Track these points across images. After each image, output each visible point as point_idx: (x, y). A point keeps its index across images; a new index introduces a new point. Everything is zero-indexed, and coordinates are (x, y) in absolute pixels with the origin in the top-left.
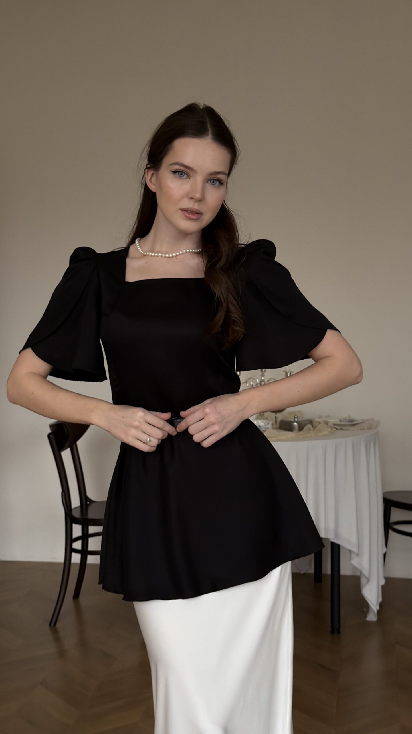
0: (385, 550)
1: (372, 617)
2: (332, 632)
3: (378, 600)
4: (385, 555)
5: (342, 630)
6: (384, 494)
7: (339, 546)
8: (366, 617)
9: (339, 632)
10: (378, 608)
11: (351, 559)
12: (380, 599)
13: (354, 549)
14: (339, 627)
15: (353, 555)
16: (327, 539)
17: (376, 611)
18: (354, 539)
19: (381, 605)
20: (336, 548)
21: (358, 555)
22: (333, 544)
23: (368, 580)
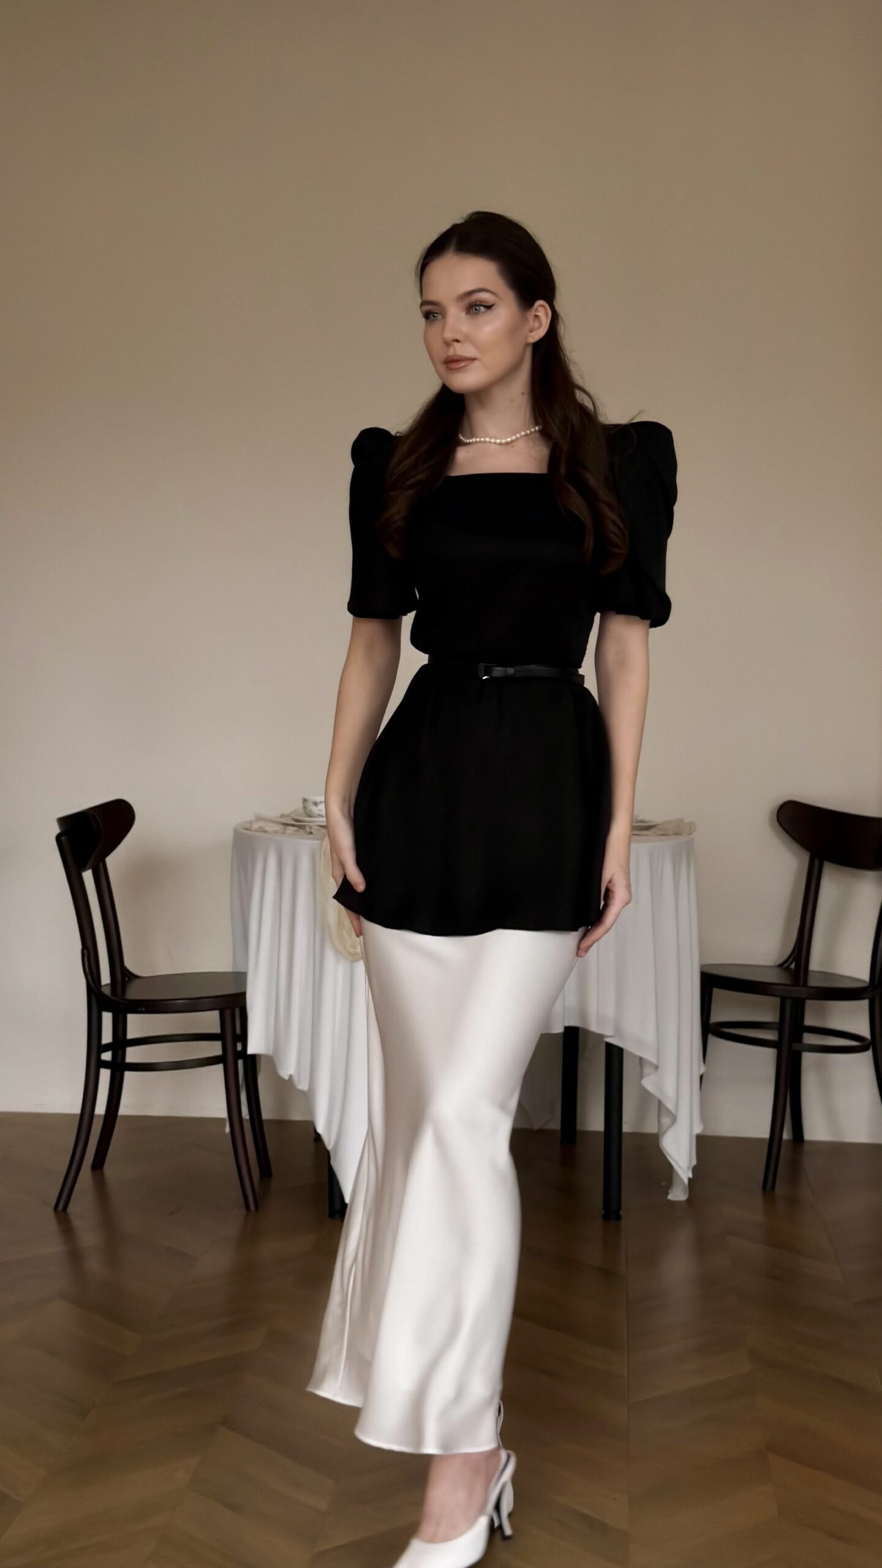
0: (703, 1070)
1: (678, 1194)
2: (607, 1217)
3: (690, 1163)
4: (701, 1077)
5: (622, 1213)
6: (702, 966)
7: (620, 1050)
8: (668, 1194)
9: (619, 1218)
10: (691, 1176)
11: (642, 1077)
12: (694, 1162)
13: (650, 1057)
14: (619, 1208)
15: (647, 1070)
16: (600, 1037)
17: (686, 1181)
18: (650, 1037)
19: (695, 1170)
20: (614, 1056)
21: (656, 1067)
22: (609, 1047)
23: (674, 1119)
